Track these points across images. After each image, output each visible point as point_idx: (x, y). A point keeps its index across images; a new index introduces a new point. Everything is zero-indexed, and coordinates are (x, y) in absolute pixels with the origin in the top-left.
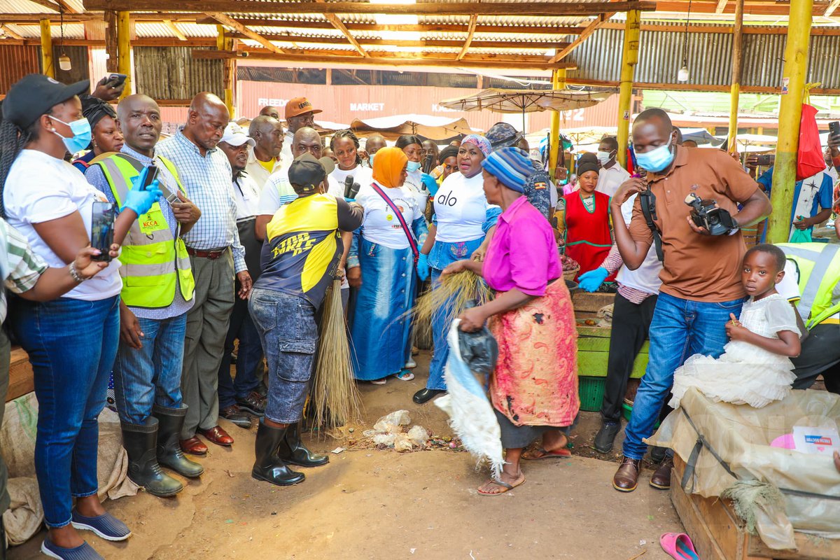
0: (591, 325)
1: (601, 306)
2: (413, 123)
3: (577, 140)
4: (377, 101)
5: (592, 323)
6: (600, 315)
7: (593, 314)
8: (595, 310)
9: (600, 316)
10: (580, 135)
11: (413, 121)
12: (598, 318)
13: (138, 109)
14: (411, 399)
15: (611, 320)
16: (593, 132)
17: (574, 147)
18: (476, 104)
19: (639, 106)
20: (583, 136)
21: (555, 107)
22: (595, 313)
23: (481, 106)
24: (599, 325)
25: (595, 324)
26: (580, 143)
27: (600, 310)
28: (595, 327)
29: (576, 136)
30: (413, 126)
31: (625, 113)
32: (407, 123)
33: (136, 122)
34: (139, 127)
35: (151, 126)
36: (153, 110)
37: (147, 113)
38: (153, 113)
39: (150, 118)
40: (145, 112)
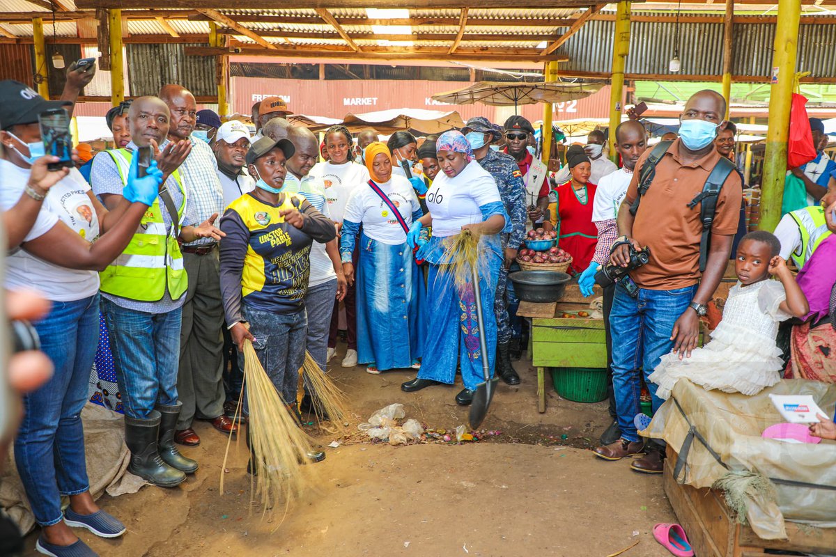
0: (584, 317)
2: (406, 117)
3: (570, 132)
4: (370, 95)
5: (585, 314)
6: (592, 306)
7: (586, 306)
8: (588, 302)
9: (593, 308)
10: (572, 127)
11: (406, 115)
12: (591, 309)
13: (147, 111)
16: (586, 123)
17: (567, 138)
18: (468, 97)
19: (632, 97)
20: (576, 127)
21: (548, 99)
22: (588, 304)
23: (473, 99)
24: (592, 316)
25: (588, 315)
26: (573, 134)
27: (593, 301)
28: (588, 319)
29: (568, 128)
30: (406, 120)
31: (617, 104)
32: (400, 117)
33: (142, 122)
34: (145, 127)
35: (156, 128)
36: (162, 113)
37: (155, 116)
38: (160, 115)
39: (156, 121)
40: (153, 114)
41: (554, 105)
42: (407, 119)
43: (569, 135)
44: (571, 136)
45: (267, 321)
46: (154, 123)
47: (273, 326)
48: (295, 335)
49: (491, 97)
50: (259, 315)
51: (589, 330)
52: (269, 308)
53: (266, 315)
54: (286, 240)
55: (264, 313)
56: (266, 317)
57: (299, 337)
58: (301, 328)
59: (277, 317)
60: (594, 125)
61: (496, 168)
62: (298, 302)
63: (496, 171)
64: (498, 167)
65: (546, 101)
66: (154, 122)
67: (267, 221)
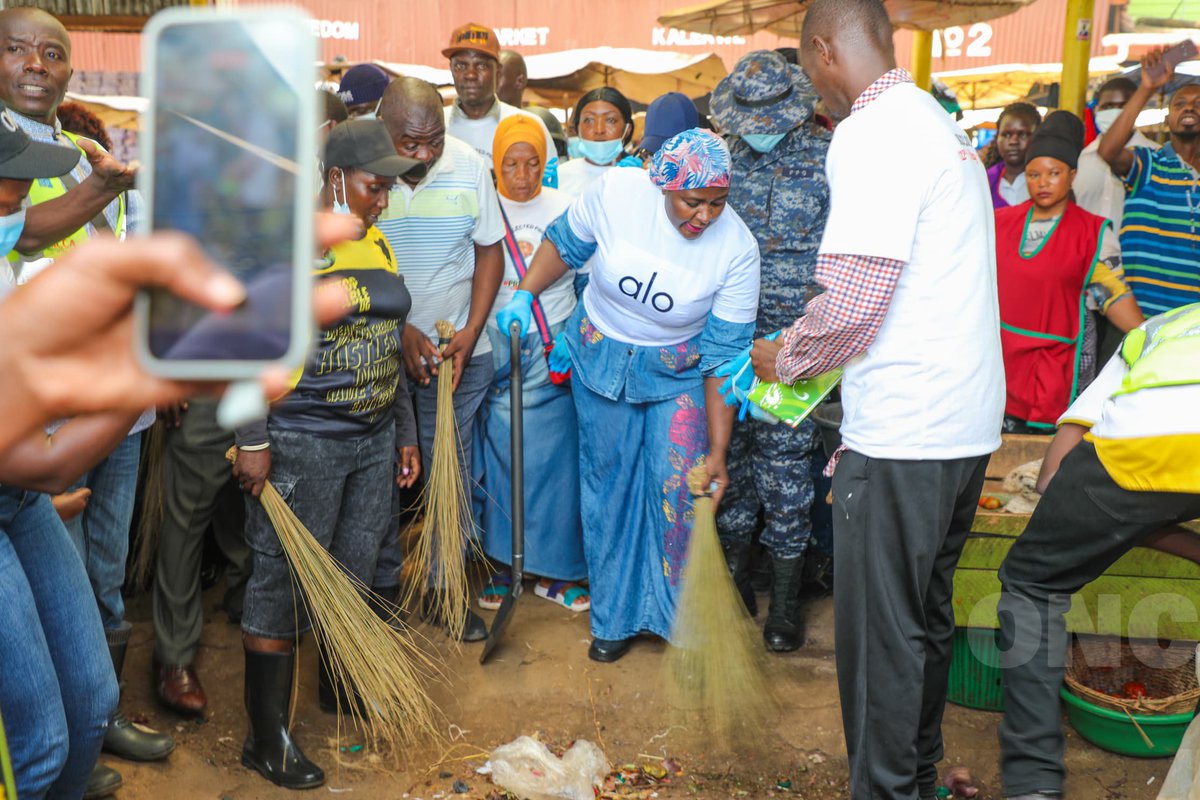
0: (991, 509)
1: (1015, 464)
2: (607, 68)
3: (973, 98)
4: (532, 23)
5: (994, 503)
6: (1009, 483)
7: (995, 483)
8: (1001, 476)
9: (1011, 488)
10: (978, 86)
11: (606, 61)
12: (1007, 491)
13: (22, 37)
14: (586, 650)
15: (1037, 497)
16: (1010, 76)
17: (964, 113)
18: (740, 20)
19: (1121, 17)
20: (985, 87)
21: (922, 22)
22: (999, 479)
23: (751, 25)
24: (1008, 507)
25: (1000, 506)
26: (980, 102)
27: (1011, 474)
28: (1001, 514)
29: (969, 89)
30: (606, 75)
31: (1080, 25)
32: (593, 67)
33: (15, 62)
34: (20, 71)
35: (42, 72)
36: (54, 41)
37: (38, 47)
38: (50, 45)
39: (43, 56)
40: (35, 43)
41: (936, 34)
42: (608, 71)
43: (969, 104)
44: (973, 108)
45: (298, 450)
46: (37, 64)
47: (309, 460)
48: (361, 480)
49: (792, 18)
50: (285, 439)
51: (998, 540)
52: (307, 427)
53: (297, 440)
54: (361, 300)
55: (293, 436)
56: (297, 443)
57: (369, 481)
58: (372, 465)
59: (318, 444)
60: (1027, 81)
61: (801, 169)
62: (368, 415)
63: (800, 176)
64: (806, 165)
65: (917, 27)
66: (39, 61)
67: (328, 262)
